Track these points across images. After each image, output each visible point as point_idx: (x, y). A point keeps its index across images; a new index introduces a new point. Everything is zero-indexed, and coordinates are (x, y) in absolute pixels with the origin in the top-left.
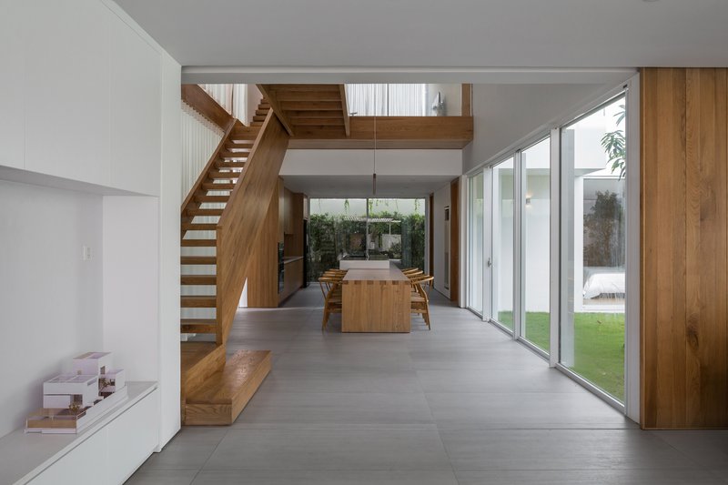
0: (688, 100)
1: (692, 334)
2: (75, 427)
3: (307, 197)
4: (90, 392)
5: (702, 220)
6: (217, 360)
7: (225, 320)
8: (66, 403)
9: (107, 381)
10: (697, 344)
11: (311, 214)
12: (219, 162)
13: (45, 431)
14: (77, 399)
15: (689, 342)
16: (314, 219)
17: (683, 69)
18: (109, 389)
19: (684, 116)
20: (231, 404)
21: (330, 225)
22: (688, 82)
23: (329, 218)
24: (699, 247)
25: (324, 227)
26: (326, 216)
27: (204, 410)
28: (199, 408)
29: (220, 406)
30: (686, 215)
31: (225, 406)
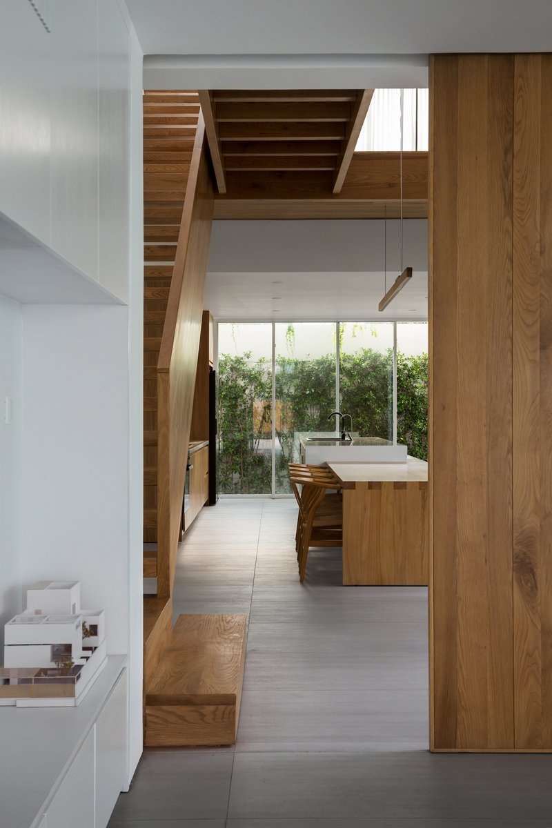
5: (543, 348)
23: (251, 365)
24: (538, 401)
25: (241, 383)
26: (246, 360)
27: (182, 718)
28: (172, 713)
29: (212, 708)
30: (512, 339)
31: (222, 708)
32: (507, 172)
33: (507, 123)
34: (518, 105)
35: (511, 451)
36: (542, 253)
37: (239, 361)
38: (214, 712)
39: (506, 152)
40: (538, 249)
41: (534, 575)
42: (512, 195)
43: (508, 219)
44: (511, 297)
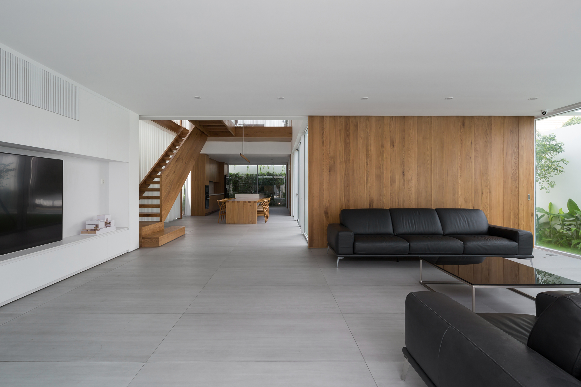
0: (325, 127)
1: (326, 213)
2: (96, 233)
3: (227, 164)
4: (101, 225)
5: (330, 171)
6: (159, 227)
7: (163, 213)
8: (93, 227)
9: (108, 222)
10: (328, 217)
11: (230, 172)
12: (173, 148)
13: (86, 234)
14: (97, 226)
15: (325, 216)
16: (231, 175)
17: (323, 116)
18: (108, 225)
19: (323, 133)
20: (159, 239)
21: (241, 178)
22: (325, 121)
23: (240, 175)
24: (329, 181)
25: (237, 179)
26: (239, 174)
27: (149, 242)
28: (147, 241)
29: (155, 240)
30: (324, 169)
31: (156, 240)
32: (323, 138)
33: (323, 128)
34: (325, 125)
35: (324, 191)
36: (329, 153)
37: (237, 174)
38: (155, 241)
39: (323, 134)
40: (329, 152)
41: (328, 215)
42: (324, 142)
43: (323, 147)
44: (324, 162)
